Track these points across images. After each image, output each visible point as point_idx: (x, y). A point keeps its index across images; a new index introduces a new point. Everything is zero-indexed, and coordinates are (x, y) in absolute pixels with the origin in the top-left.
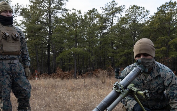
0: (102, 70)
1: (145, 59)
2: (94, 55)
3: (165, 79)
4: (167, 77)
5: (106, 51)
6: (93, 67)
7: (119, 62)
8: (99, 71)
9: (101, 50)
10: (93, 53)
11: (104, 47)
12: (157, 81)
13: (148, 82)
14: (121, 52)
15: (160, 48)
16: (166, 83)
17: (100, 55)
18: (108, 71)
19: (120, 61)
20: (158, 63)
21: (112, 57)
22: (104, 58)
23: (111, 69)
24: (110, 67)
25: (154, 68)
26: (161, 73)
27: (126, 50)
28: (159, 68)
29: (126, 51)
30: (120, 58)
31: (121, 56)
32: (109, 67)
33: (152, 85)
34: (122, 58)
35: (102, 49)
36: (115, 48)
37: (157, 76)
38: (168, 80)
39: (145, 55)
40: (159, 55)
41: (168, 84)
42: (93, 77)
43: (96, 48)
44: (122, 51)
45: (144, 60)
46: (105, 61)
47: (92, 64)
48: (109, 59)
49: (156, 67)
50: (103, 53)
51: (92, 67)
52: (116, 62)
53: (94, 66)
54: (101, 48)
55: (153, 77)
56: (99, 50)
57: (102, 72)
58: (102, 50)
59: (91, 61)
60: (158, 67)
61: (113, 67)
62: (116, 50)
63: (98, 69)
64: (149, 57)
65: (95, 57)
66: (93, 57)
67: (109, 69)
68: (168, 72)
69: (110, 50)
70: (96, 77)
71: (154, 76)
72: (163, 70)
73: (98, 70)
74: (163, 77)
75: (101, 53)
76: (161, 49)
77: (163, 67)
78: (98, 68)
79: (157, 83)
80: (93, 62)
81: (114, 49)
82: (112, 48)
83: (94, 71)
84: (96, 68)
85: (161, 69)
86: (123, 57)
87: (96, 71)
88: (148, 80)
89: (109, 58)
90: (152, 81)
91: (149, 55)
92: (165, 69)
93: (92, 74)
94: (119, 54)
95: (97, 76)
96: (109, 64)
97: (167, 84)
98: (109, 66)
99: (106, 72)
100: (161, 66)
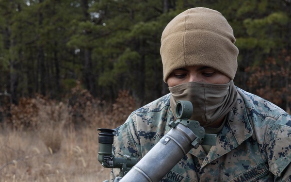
0: (48, 100)
1: (203, 86)
2: (15, 43)
3: (272, 152)
4: (277, 143)
5: (61, 27)
6: (12, 89)
7: (111, 67)
8: (34, 106)
9: (41, 23)
10: (13, 36)
11: (54, 13)
12: (243, 158)
13: (213, 163)
14: (119, 32)
15: (265, 15)
16: (276, 166)
17: (38, 44)
18: (72, 104)
19: (115, 64)
20: (247, 95)
21: (86, 51)
22: (56, 52)
23: (84, 95)
24: (79, 88)
25: (234, 112)
26: (257, 129)
27: (137, 22)
28: (251, 113)
29: (136, 26)
30: (118, 55)
31: (121, 46)
32: (74, 90)
33: (227, 175)
34: (122, 53)
35: (45, 22)
36: (97, 16)
37: (244, 143)
38: (281, 154)
39: (205, 71)
40: (263, 42)
41: (282, 170)
42: (12, 128)
43: (24, 15)
44: (121, 29)
45: (202, 89)
46: (57, 66)
47: (9, 77)
48: (75, 56)
49: (239, 111)
50: (52, 35)
51: (8, 87)
52: (103, 70)
53: (16, 84)
54: (41, 15)
55: (231, 146)
56: (37, 23)
57: (48, 108)
58: (48, 23)
59: (5, 66)
60: (248, 108)
61: (88, 88)
62: (99, 22)
63: (31, 97)
64: (219, 79)
65: (20, 51)
66: (11, 50)
67: (75, 97)
68: (280, 127)
69: (77, 25)
70: (25, 129)
71: (233, 143)
72: (264, 117)
73: (33, 101)
74: (266, 145)
75: (43, 35)
76: (269, 19)
77: (266, 106)
78: (31, 94)
79: (246, 167)
80: (12, 70)
81: (95, 20)
82: (83, 16)
83: (16, 104)
84: (25, 91)
85: (257, 114)
86: (128, 49)
87: (24, 106)
88: (212, 157)
89: (72, 52)
90: (228, 160)
91: (217, 72)
92: (270, 114)
93: (10, 115)
94: (113, 40)
95: (27, 125)
96: (73, 77)
97: (278, 168)
98: (73, 85)
99: (62, 107)
100: (256, 103)
